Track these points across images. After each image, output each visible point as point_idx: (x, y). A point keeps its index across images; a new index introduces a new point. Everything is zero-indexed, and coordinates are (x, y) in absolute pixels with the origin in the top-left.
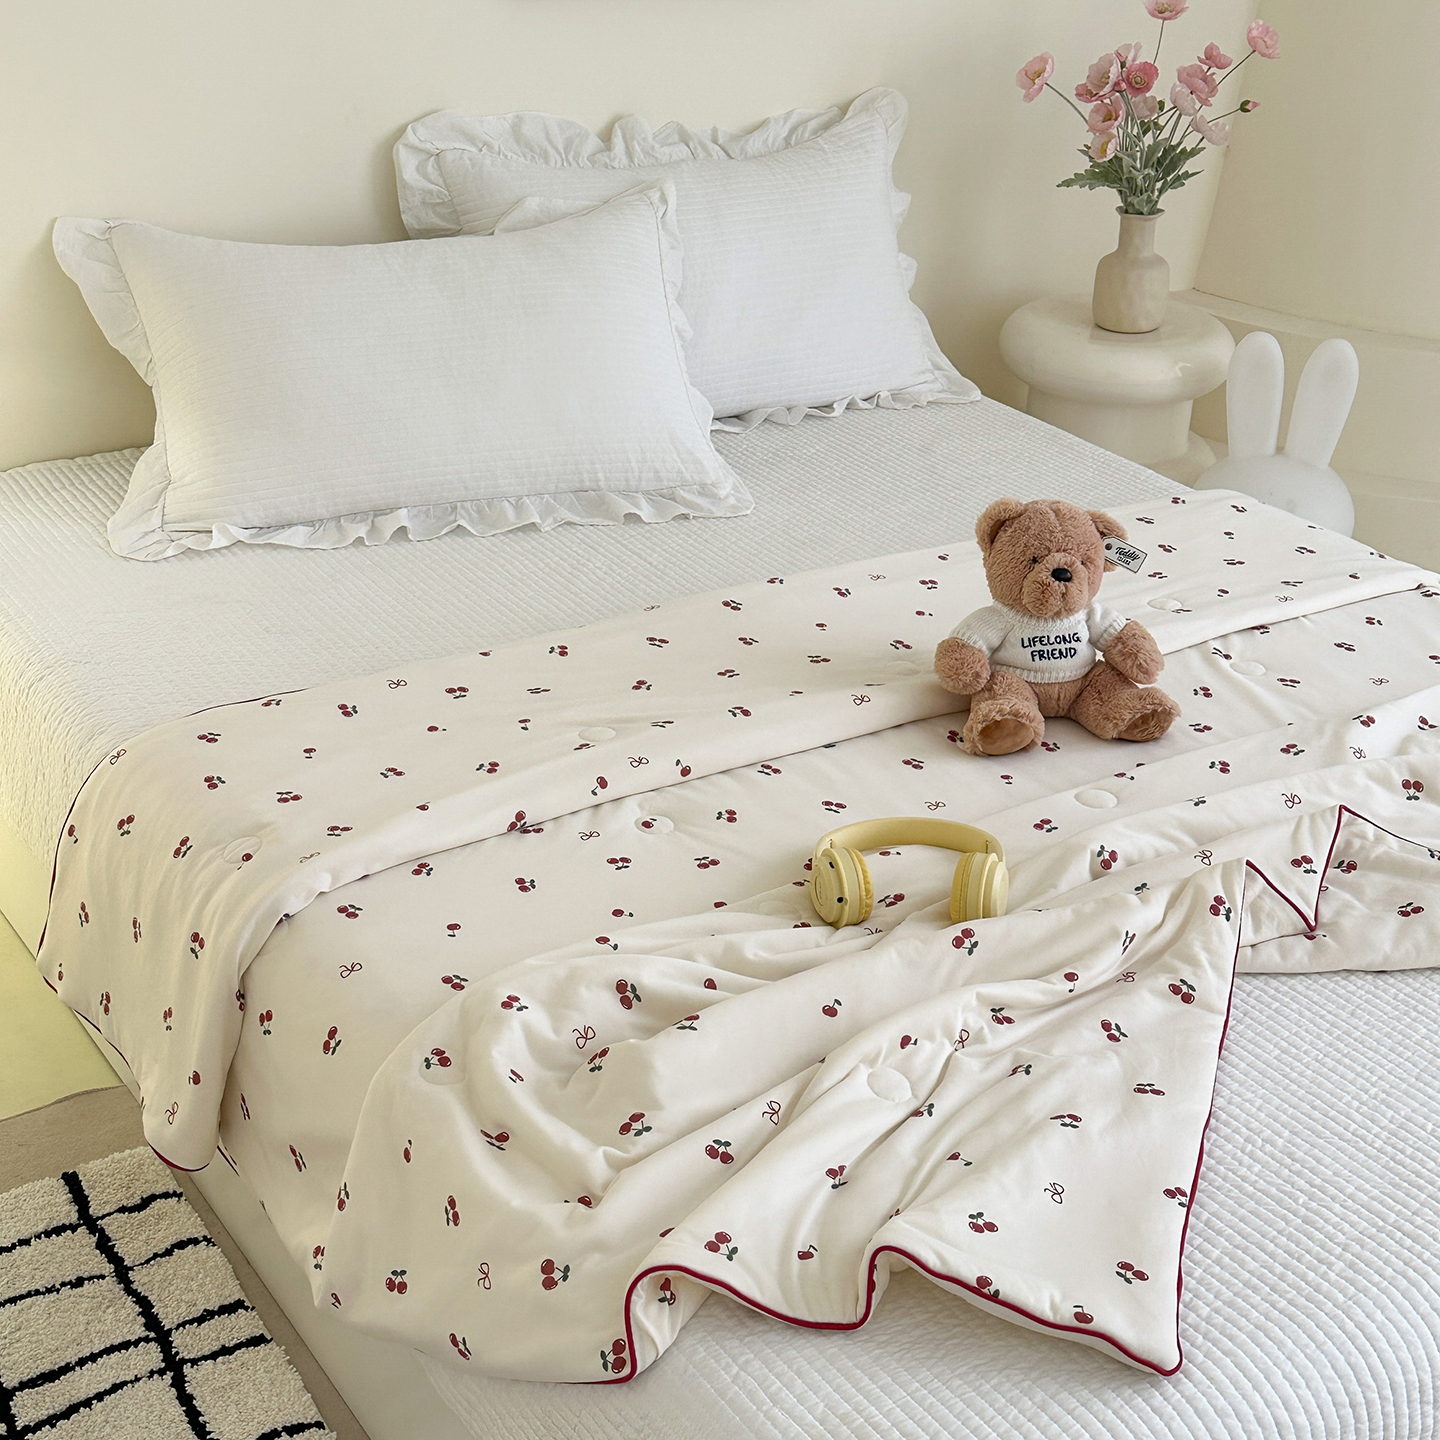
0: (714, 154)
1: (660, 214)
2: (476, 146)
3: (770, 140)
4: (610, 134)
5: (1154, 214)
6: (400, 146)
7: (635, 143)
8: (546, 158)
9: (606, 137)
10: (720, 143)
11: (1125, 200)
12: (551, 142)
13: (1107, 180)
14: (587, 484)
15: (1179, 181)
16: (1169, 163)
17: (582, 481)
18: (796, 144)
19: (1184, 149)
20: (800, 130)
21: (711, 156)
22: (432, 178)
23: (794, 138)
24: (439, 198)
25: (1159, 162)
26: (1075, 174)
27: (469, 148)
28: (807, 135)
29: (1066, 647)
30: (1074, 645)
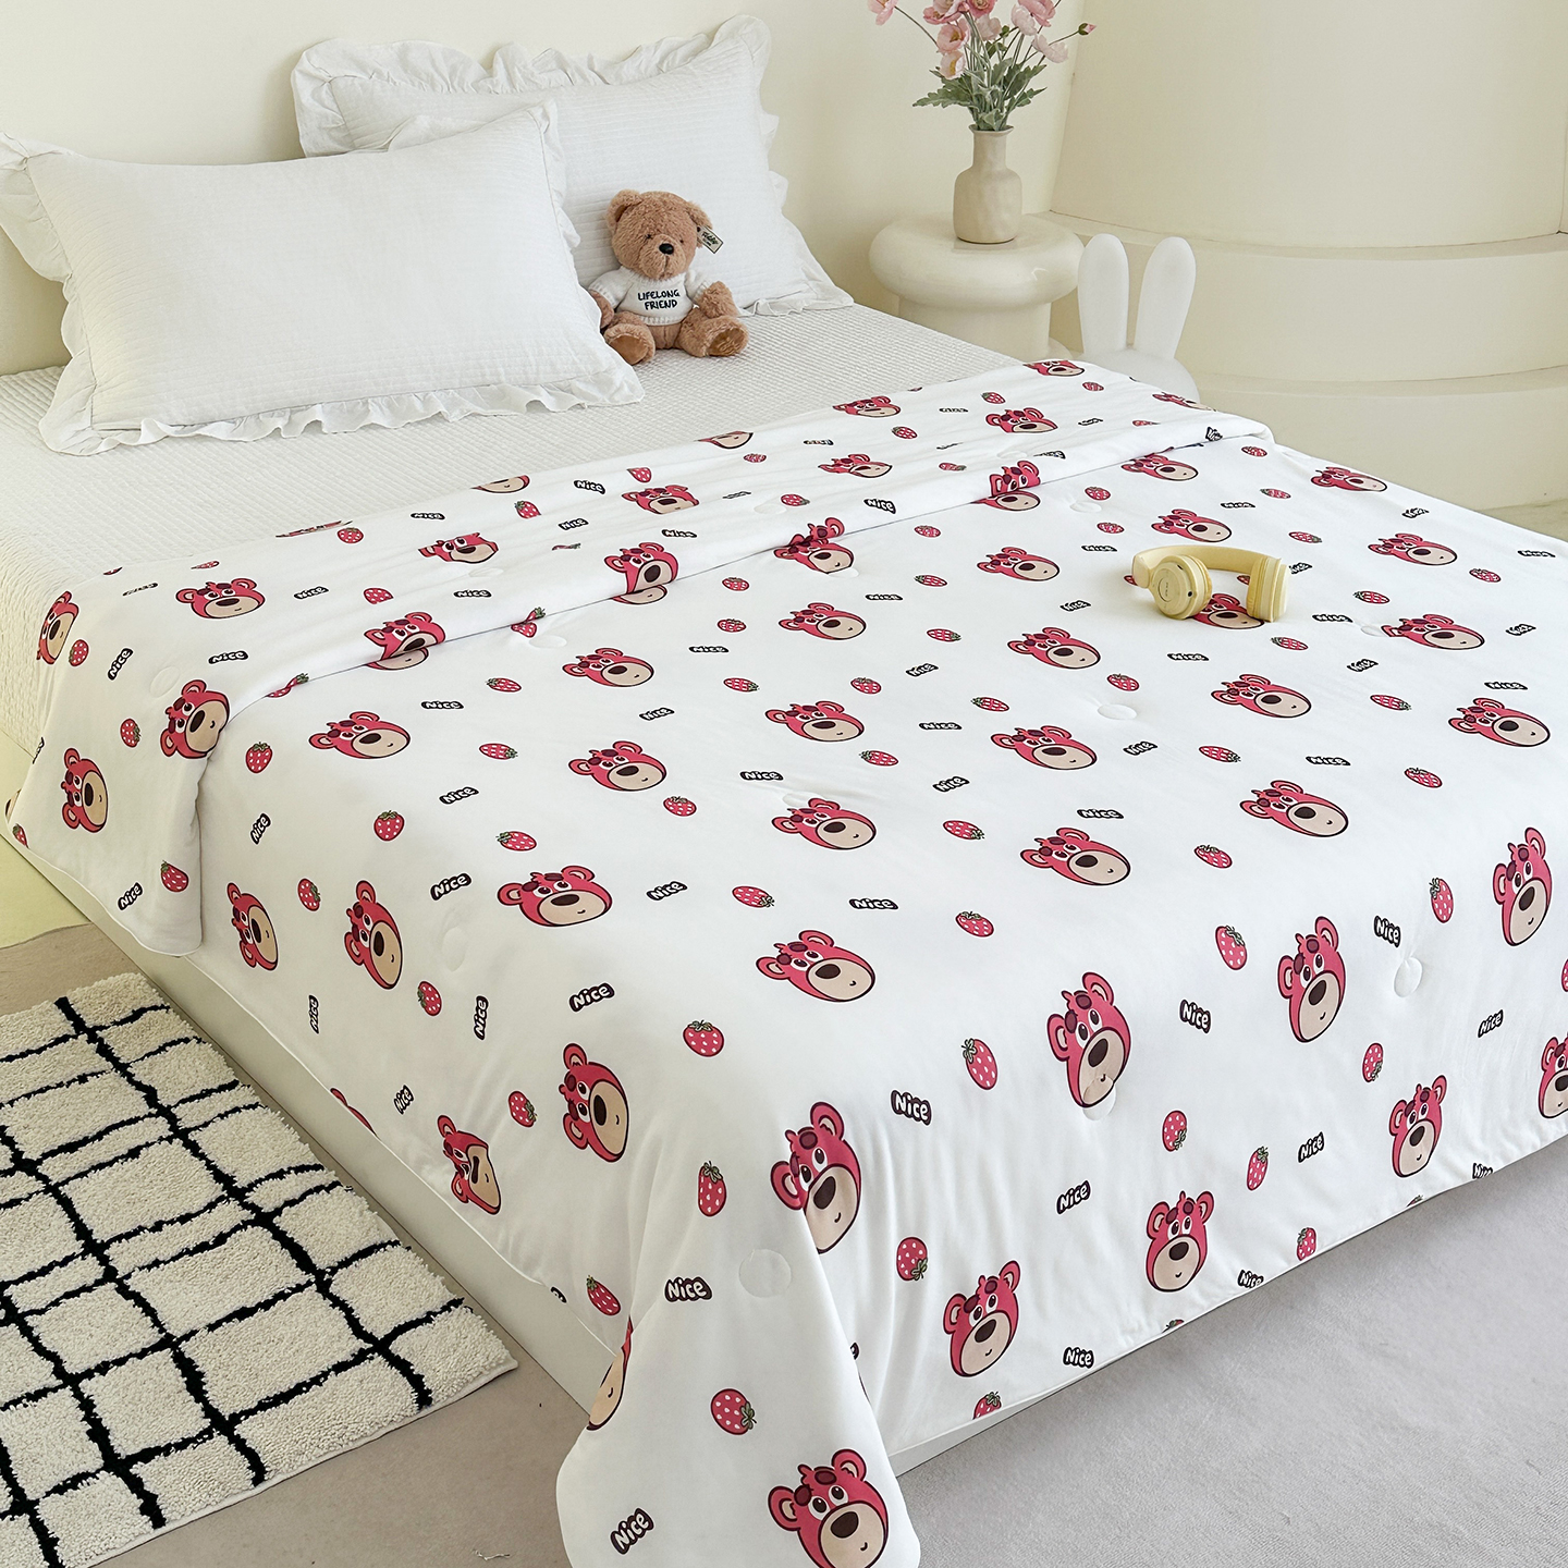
0: (591, 79)
1: (543, 130)
2: (364, 71)
3: (642, 68)
4: (492, 62)
5: (1003, 129)
6: (297, 73)
7: (516, 70)
8: (433, 86)
9: (488, 65)
10: (596, 70)
11: (976, 119)
12: (437, 71)
13: (958, 99)
14: (489, 378)
15: (1025, 99)
16: (1014, 83)
17: (483, 375)
18: (668, 70)
19: (1028, 69)
20: (671, 57)
21: (588, 82)
22: (326, 103)
23: (665, 65)
24: (333, 122)
25: (1006, 80)
26: (929, 94)
27: (359, 75)
28: (677, 62)
29: (670, 301)
30: (675, 298)
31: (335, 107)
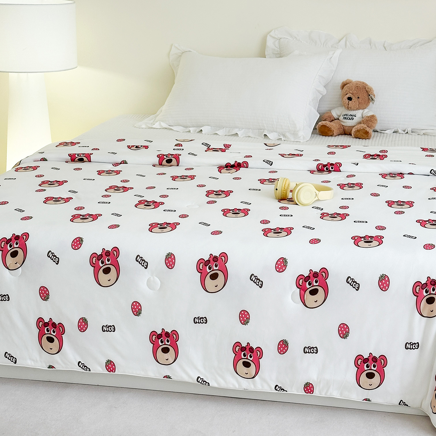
0: (380, 48)
2: (292, 38)
6: (269, 36)
8: (316, 44)
10: (385, 46)
12: (320, 40)
22: (276, 46)
24: (277, 52)
27: (289, 38)
29: (352, 117)
30: (354, 117)
31: (278, 47)
